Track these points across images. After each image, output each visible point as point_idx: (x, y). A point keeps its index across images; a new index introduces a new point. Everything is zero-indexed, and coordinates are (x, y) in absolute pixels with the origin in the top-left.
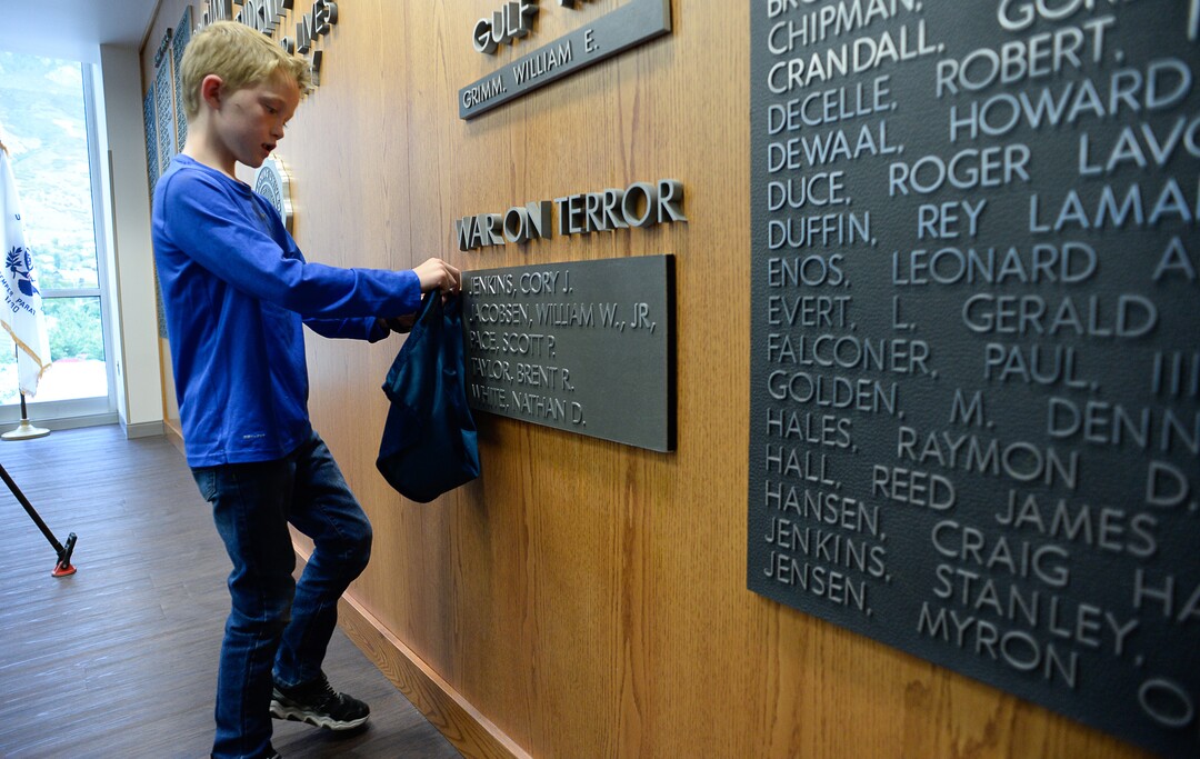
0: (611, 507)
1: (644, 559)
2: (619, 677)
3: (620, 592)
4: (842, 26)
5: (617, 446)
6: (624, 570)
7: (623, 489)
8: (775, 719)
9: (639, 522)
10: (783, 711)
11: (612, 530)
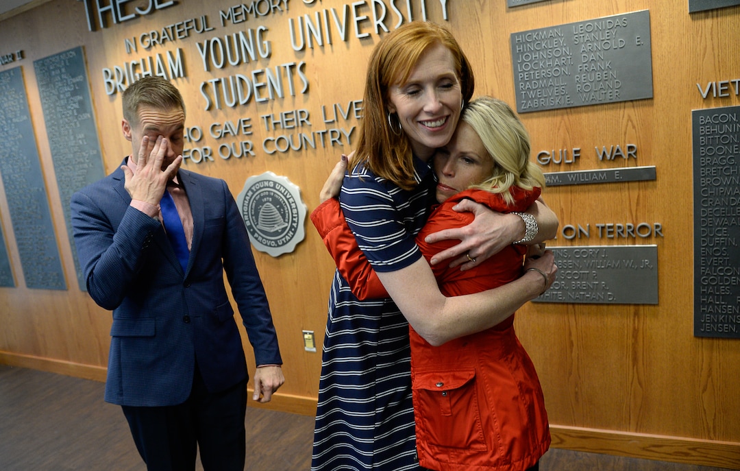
0: (625, 325)
1: (643, 338)
2: (631, 378)
3: (631, 350)
4: (726, 193)
5: (630, 305)
6: (633, 344)
7: (632, 318)
8: (702, 369)
9: (641, 328)
10: (705, 366)
11: (626, 332)
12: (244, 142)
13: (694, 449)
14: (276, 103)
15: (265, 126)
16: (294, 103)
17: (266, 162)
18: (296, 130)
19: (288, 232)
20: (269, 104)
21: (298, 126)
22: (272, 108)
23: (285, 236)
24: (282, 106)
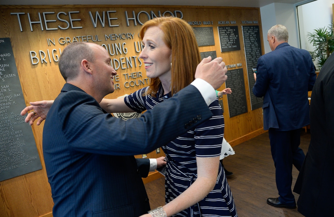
12: (116, 84)
13: (233, 143)
14: (129, 70)
15: (124, 78)
16: (135, 70)
17: (125, 91)
18: (136, 79)
19: (136, 115)
20: (126, 70)
21: (137, 77)
22: (127, 72)
23: (135, 117)
24: (131, 71)
